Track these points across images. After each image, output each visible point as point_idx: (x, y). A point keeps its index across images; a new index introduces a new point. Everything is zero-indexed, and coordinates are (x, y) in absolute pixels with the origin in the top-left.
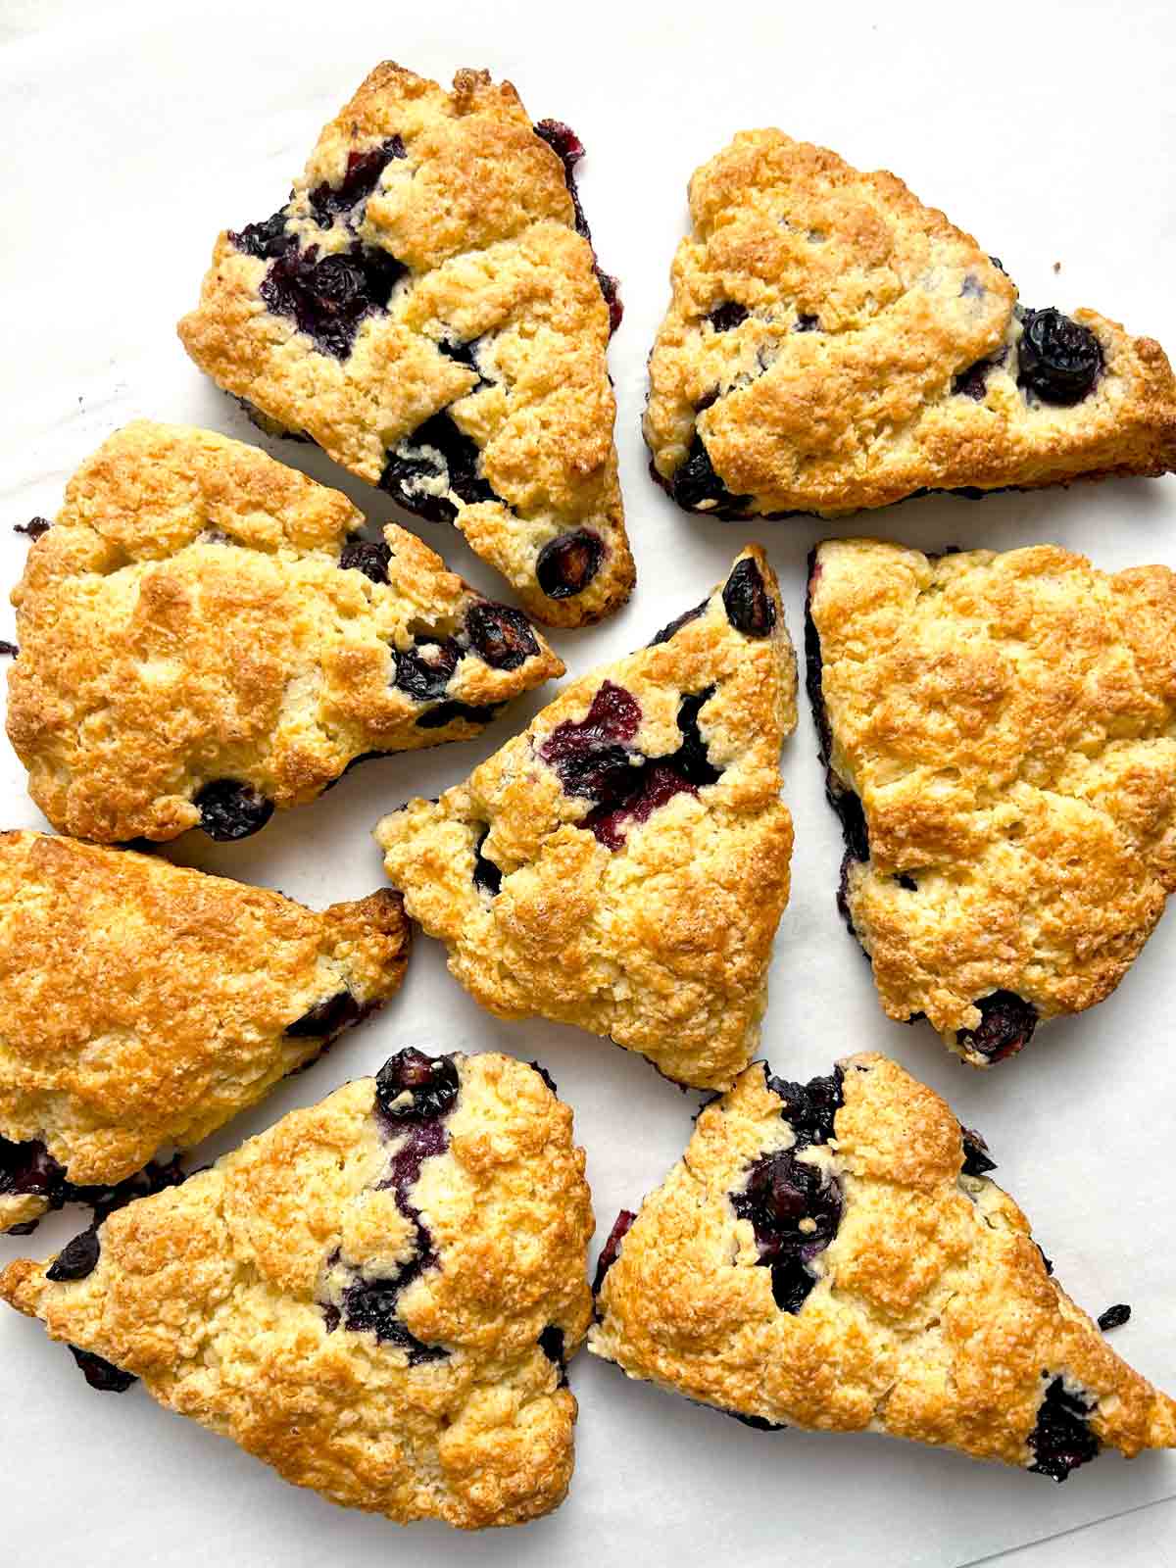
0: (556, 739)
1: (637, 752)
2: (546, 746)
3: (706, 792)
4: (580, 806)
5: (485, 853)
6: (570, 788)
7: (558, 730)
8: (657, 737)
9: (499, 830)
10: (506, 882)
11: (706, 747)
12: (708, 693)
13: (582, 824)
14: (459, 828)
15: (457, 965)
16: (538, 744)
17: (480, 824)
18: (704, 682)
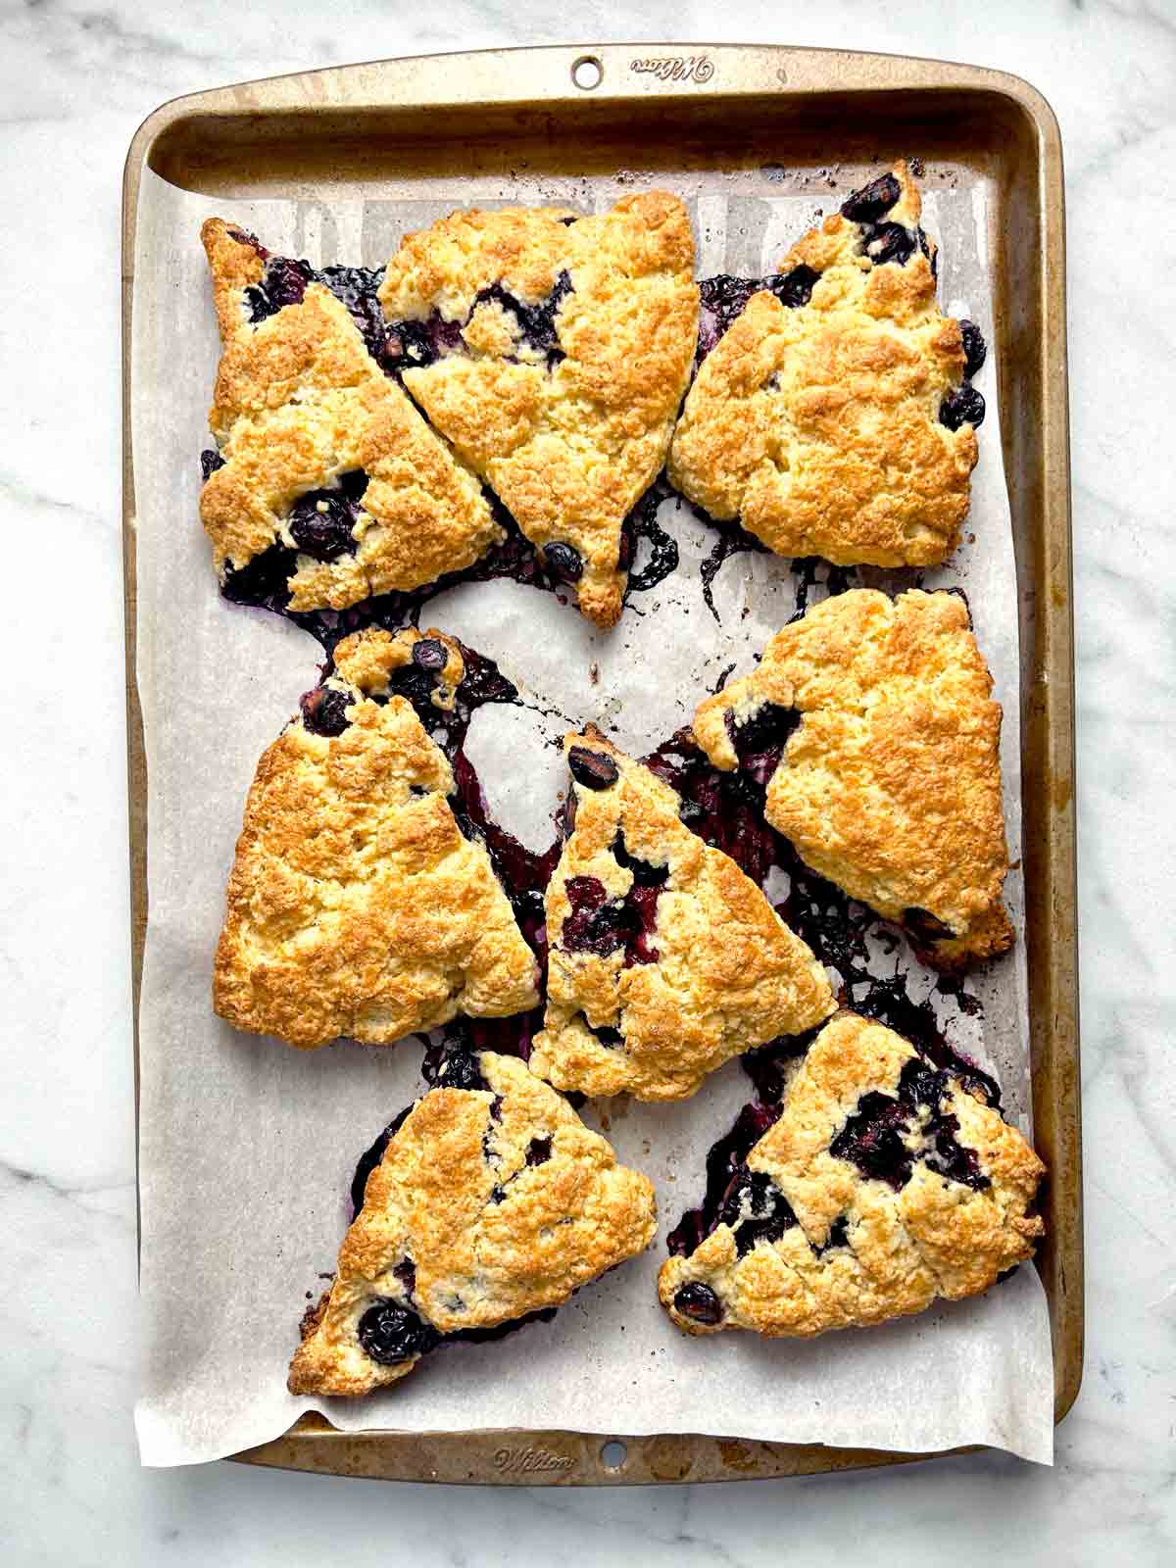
0: (566, 933)
1: (616, 900)
2: (565, 942)
3: (669, 883)
4: (618, 957)
5: (594, 1026)
6: (605, 953)
7: (563, 928)
8: (618, 883)
9: (592, 1008)
10: (623, 1030)
11: (646, 862)
12: (620, 835)
13: (628, 965)
14: (570, 1031)
15: (643, 1096)
16: (560, 946)
17: (579, 1017)
18: (612, 832)
